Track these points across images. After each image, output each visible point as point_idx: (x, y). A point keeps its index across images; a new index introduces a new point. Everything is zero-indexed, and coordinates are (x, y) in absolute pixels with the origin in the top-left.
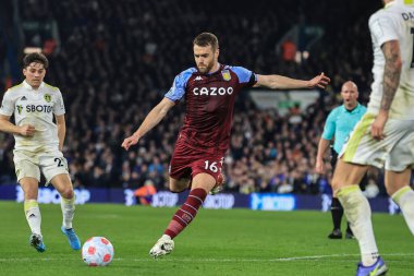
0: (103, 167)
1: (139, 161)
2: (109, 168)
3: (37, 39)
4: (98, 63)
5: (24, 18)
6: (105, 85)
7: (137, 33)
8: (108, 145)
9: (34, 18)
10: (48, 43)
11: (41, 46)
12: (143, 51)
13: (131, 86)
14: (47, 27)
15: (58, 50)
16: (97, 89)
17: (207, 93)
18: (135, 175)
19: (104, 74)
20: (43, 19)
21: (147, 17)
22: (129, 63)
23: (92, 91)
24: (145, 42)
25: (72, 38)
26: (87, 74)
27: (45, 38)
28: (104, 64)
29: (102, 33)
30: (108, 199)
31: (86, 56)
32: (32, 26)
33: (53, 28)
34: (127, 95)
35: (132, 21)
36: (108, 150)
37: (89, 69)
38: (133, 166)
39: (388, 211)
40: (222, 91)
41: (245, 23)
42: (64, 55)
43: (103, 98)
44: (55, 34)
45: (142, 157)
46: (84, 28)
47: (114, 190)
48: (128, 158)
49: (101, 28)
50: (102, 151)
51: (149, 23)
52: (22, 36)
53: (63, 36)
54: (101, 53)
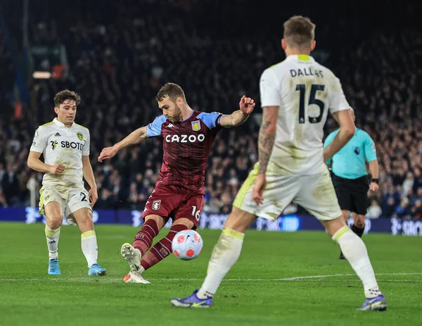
0: (111, 189)
1: (146, 183)
2: (116, 190)
3: (45, 64)
4: (105, 86)
5: (33, 43)
6: (113, 109)
7: (144, 57)
8: (115, 168)
9: (43, 43)
10: (57, 68)
11: (50, 70)
12: (150, 75)
13: (137, 110)
14: (56, 52)
15: (66, 75)
16: (105, 112)
17: (178, 140)
18: (142, 197)
19: (111, 97)
20: (51, 45)
21: (153, 41)
22: (136, 87)
23: (100, 115)
24: (151, 66)
25: (80, 63)
26: (95, 98)
27: (54, 62)
28: (111, 88)
29: (110, 58)
30: (117, 220)
31: (94, 81)
32: (41, 51)
33: (62, 53)
34: (134, 118)
35: (139, 46)
36: (116, 172)
37: (97, 93)
38: (140, 188)
39: (390, 231)
40: (193, 139)
41: (249, 47)
42: (72, 79)
43: (110, 121)
44: (64, 58)
45: (149, 179)
46: (92, 53)
47: (121, 212)
48: (135, 180)
49: (108, 52)
50: (110, 173)
51: (155, 47)
52: (31, 61)
53: (71, 61)
54: (108, 77)
